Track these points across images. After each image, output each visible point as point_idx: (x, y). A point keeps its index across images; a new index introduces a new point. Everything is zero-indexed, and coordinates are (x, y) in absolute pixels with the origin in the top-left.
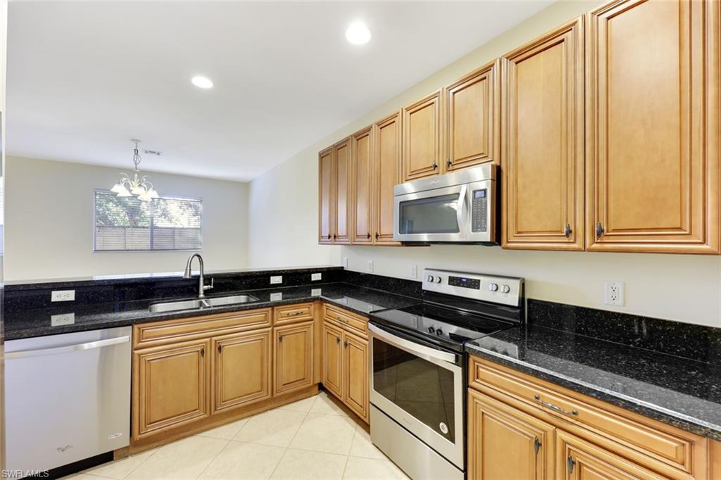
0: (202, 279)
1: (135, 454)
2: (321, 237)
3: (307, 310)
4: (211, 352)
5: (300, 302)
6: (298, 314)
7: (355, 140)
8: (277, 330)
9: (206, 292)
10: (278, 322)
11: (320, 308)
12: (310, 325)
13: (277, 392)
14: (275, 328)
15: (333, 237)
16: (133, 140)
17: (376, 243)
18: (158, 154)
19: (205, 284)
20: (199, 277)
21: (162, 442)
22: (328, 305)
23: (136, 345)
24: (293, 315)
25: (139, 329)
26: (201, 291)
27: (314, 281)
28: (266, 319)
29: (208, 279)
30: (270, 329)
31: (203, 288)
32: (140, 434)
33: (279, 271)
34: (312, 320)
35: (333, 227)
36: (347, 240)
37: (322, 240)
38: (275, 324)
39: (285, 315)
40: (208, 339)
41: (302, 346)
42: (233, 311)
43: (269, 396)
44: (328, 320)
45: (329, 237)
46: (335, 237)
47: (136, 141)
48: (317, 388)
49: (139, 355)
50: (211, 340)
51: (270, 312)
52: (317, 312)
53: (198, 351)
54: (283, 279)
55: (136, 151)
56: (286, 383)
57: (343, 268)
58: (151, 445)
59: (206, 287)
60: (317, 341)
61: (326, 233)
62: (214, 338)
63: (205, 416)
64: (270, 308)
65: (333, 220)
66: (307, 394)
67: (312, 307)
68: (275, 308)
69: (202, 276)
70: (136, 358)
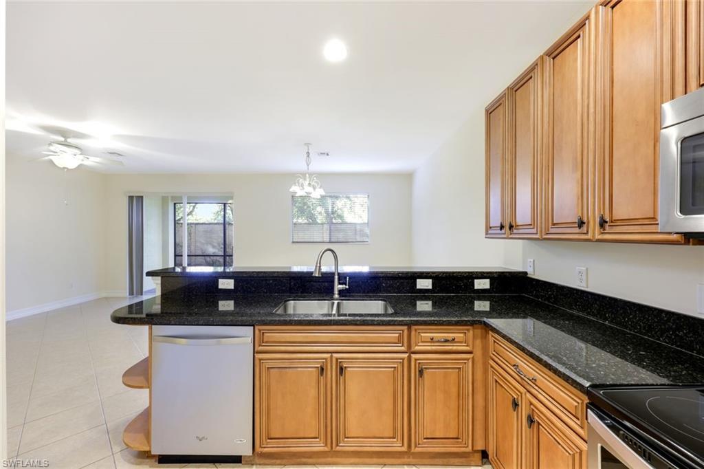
0: (336, 277)
1: (260, 464)
2: (489, 228)
3: (460, 337)
4: (332, 372)
5: (449, 323)
6: (447, 341)
7: (548, 61)
8: (416, 360)
9: (341, 292)
10: (417, 348)
11: (484, 337)
12: (468, 359)
13: (416, 446)
14: (414, 356)
15: (507, 228)
16: (305, 144)
17: (598, 237)
18: (328, 154)
19: (340, 284)
20: (333, 274)
21: (284, 461)
22: (496, 336)
23: (258, 348)
24: (439, 341)
25: (260, 330)
26: (336, 292)
27: (478, 290)
28: (400, 340)
29: (342, 278)
30: (406, 355)
31: (338, 287)
32: (260, 447)
33: (428, 273)
34: (470, 353)
35: (508, 211)
36: (534, 231)
37: (490, 232)
38: (413, 350)
39: (427, 339)
40: (329, 355)
41: (454, 390)
42: (356, 325)
43: (404, 449)
44: (497, 360)
45: (502, 227)
46: (511, 227)
47: (308, 144)
48: (479, 456)
49: (260, 360)
50: (332, 356)
51: (406, 332)
52: (478, 342)
53: (318, 367)
54: (433, 284)
55: (308, 153)
56: (429, 436)
57: (526, 273)
58: (273, 461)
59: (341, 286)
60: (479, 384)
61: (496, 221)
62: (335, 355)
63: (326, 449)
64: (405, 328)
65: (508, 200)
66: (463, 460)
67: (471, 334)
68: (414, 328)
69: (336, 274)
70: (257, 362)
